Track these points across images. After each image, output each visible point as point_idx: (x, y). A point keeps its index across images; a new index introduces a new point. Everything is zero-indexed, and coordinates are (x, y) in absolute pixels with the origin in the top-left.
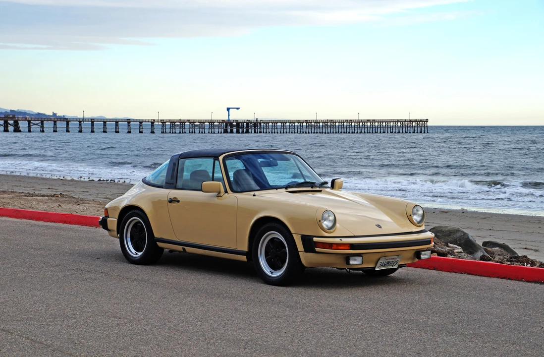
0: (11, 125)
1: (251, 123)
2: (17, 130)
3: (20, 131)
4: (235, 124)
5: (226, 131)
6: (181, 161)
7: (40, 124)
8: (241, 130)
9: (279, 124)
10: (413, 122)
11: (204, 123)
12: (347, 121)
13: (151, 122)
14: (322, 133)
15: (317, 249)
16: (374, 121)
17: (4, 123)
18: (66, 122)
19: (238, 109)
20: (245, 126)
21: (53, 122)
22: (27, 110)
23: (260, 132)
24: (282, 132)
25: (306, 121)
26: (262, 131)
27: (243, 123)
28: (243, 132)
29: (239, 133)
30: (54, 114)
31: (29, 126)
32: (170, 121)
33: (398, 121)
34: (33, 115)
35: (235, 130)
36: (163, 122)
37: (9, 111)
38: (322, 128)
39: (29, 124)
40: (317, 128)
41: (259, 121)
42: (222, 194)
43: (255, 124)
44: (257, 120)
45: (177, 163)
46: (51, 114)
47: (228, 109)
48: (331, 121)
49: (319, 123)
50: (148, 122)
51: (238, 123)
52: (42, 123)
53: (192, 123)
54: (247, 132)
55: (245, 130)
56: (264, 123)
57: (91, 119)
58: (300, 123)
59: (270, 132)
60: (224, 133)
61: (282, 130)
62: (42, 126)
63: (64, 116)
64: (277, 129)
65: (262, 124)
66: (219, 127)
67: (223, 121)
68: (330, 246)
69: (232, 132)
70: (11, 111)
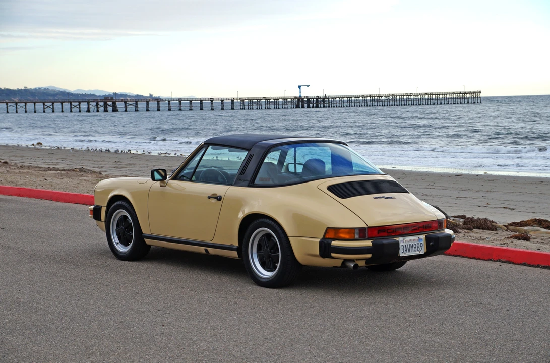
0: (110, 106)
1: (320, 98)
2: (115, 110)
3: (118, 111)
4: (305, 99)
5: (298, 107)
7: (135, 105)
8: (311, 105)
9: (345, 99)
10: (467, 93)
11: (278, 99)
12: (407, 95)
13: (231, 100)
14: (385, 106)
16: (432, 94)
17: (104, 105)
18: (157, 102)
19: (308, 86)
20: (315, 102)
21: (146, 103)
22: (127, 92)
23: (329, 107)
24: (348, 106)
25: (370, 96)
26: (330, 105)
27: (313, 99)
28: (313, 107)
29: (310, 108)
30: (151, 96)
31: (126, 107)
32: (248, 99)
33: (454, 93)
34: (132, 96)
35: (306, 105)
36: (242, 100)
37: (112, 94)
38: (385, 101)
39: (125, 105)
40: (380, 102)
41: (327, 97)
43: (324, 99)
44: (325, 96)
46: (148, 95)
47: (300, 87)
48: (393, 95)
49: (382, 97)
50: (229, 100)
51: (308, 99)
52: (136, 104)
53: (267, 100)
54: (317, 107)
55: (315, 105)
56: (332, 98)
57: (179, 99)
58: (365, 97)
59: (338, 106)
60: (296, 108)
61: (348, 104)
62: (136, 107)
63: (159, 97)
64: (344, 103)
65: (330, 99)
66: (292, 103)
67: (295, 98)
69: (303, 107)
70: (114, 93)
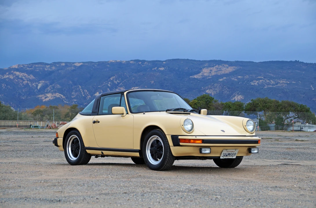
6: (102, 98)
15: (181, 144)
42: (124, 115)
45: (99, 99)
68: (189, 141)
